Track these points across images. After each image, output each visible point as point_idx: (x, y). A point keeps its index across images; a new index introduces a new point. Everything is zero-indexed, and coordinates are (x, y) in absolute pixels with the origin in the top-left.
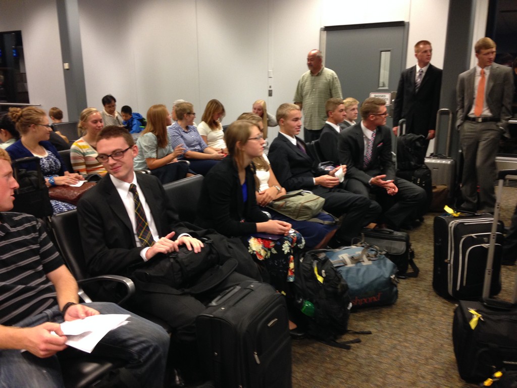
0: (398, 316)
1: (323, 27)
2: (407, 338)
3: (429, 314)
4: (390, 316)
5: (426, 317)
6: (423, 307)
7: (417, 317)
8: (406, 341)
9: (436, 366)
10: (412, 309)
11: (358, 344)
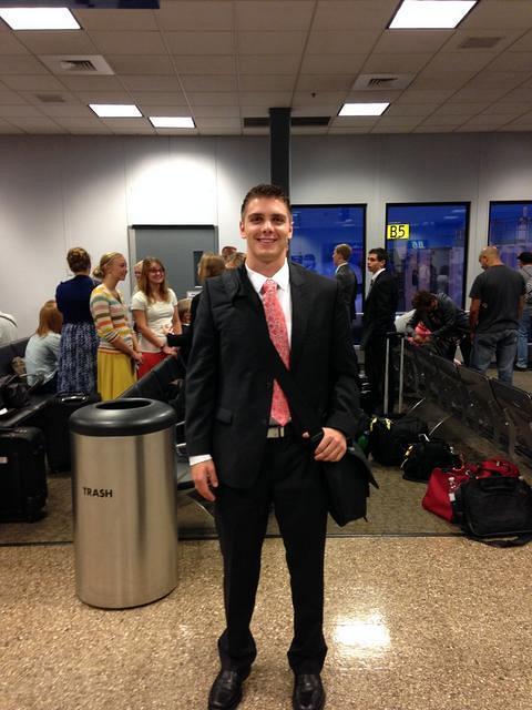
1: (131, 224)
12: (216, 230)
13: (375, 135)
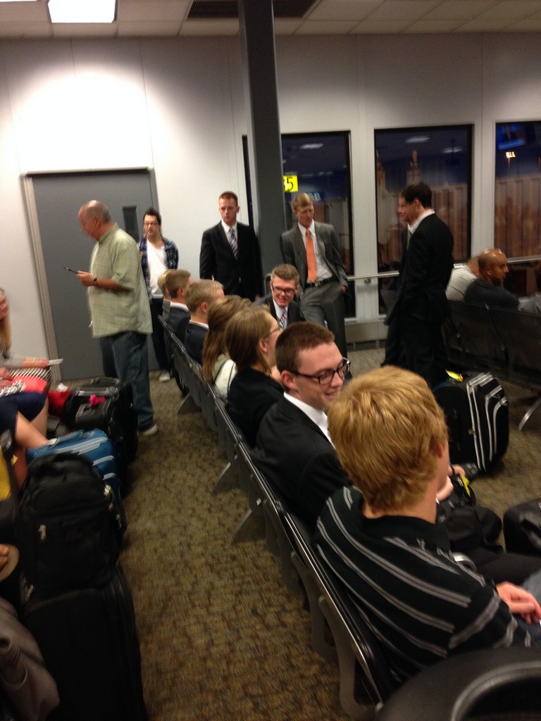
12: (151, 174)
13: (356, 35)
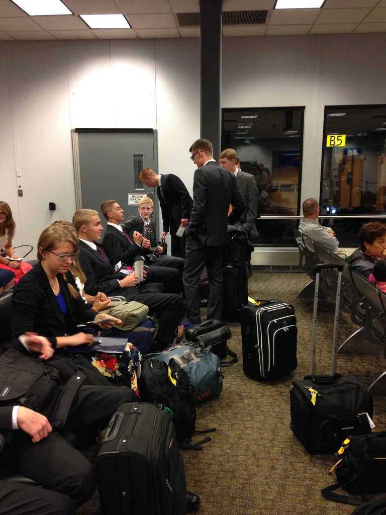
0: (229, 406)
1: (74, 128)
2: (246, 426)
3: (251, 398)
4: (222, 408)
5: (251, 401)
6: (244, 392)
7: (244, 403)
8: (246, 428)
9: (281, 446)
10: (236, 397)
11: (208, 443)
12: (155, 133)
13: (315, 35)
